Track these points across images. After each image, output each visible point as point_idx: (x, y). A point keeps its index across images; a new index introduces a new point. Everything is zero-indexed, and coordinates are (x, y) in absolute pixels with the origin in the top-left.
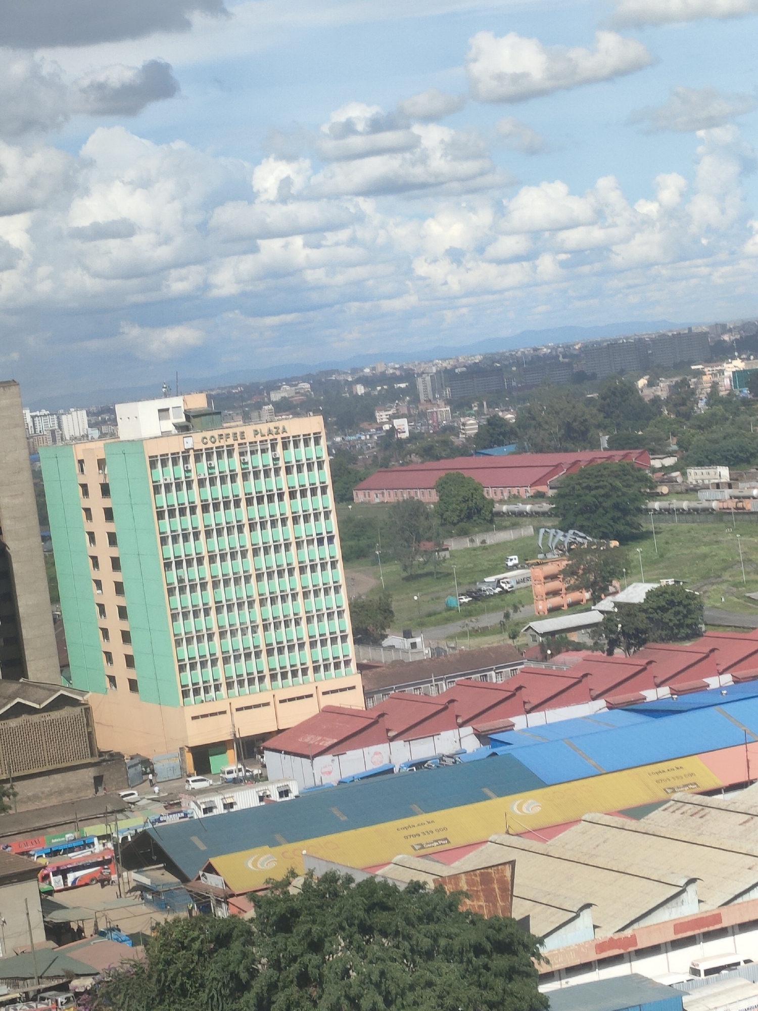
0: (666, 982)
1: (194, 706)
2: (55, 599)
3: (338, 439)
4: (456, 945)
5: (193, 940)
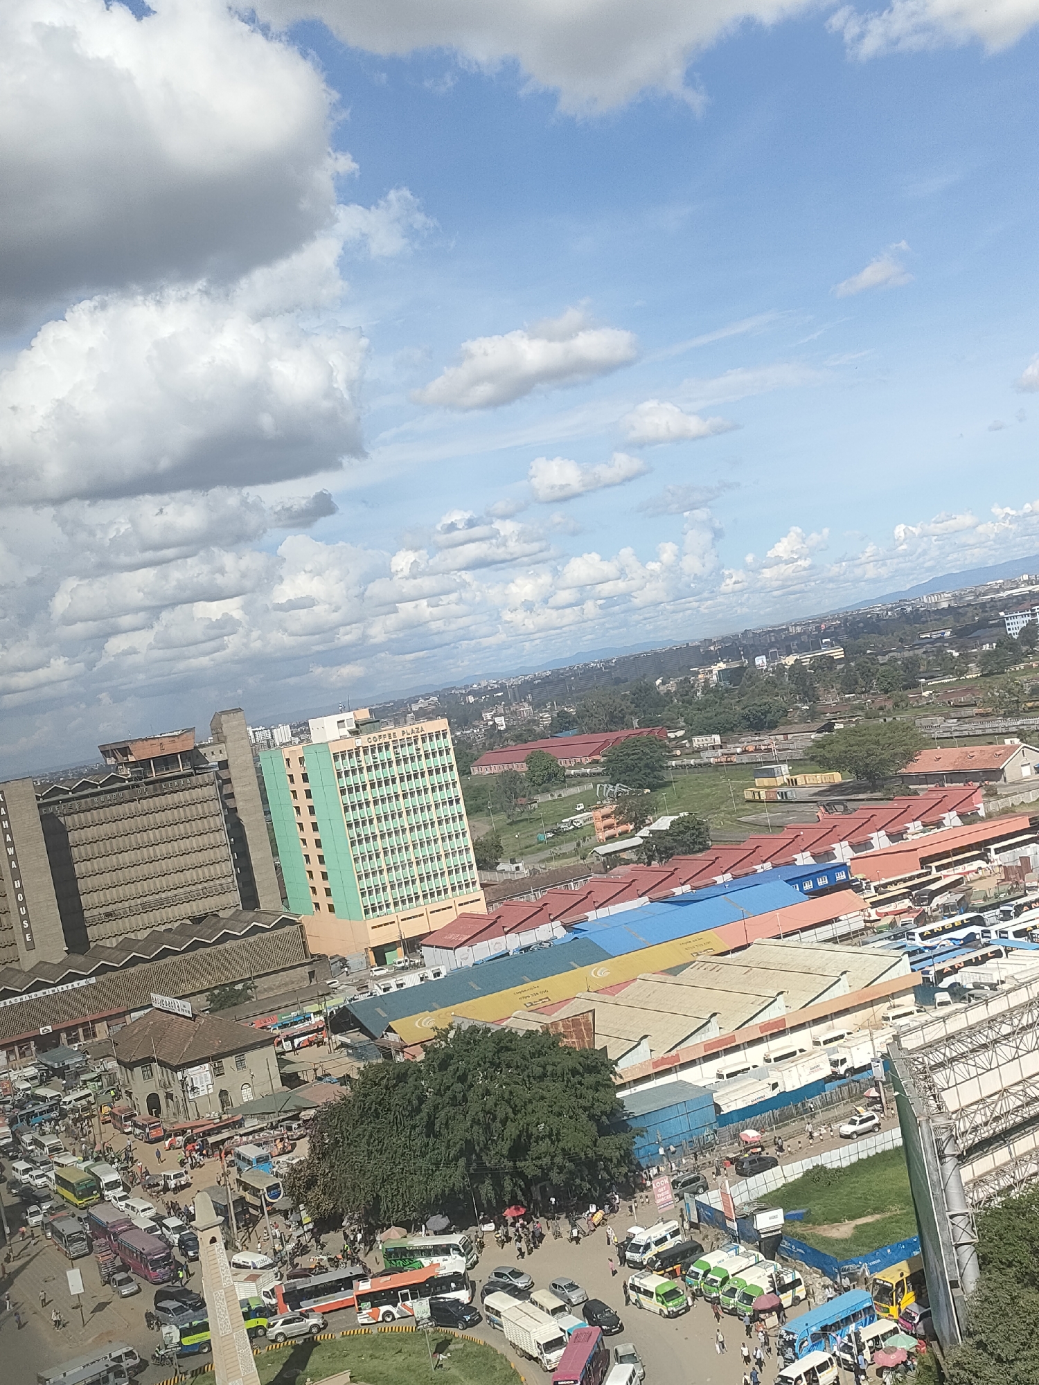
0: (701, 1085)
1: (373, 919)
2: (275, 853)
3: (458, 733)
4: (559, 1069)
5: (383, 1078)
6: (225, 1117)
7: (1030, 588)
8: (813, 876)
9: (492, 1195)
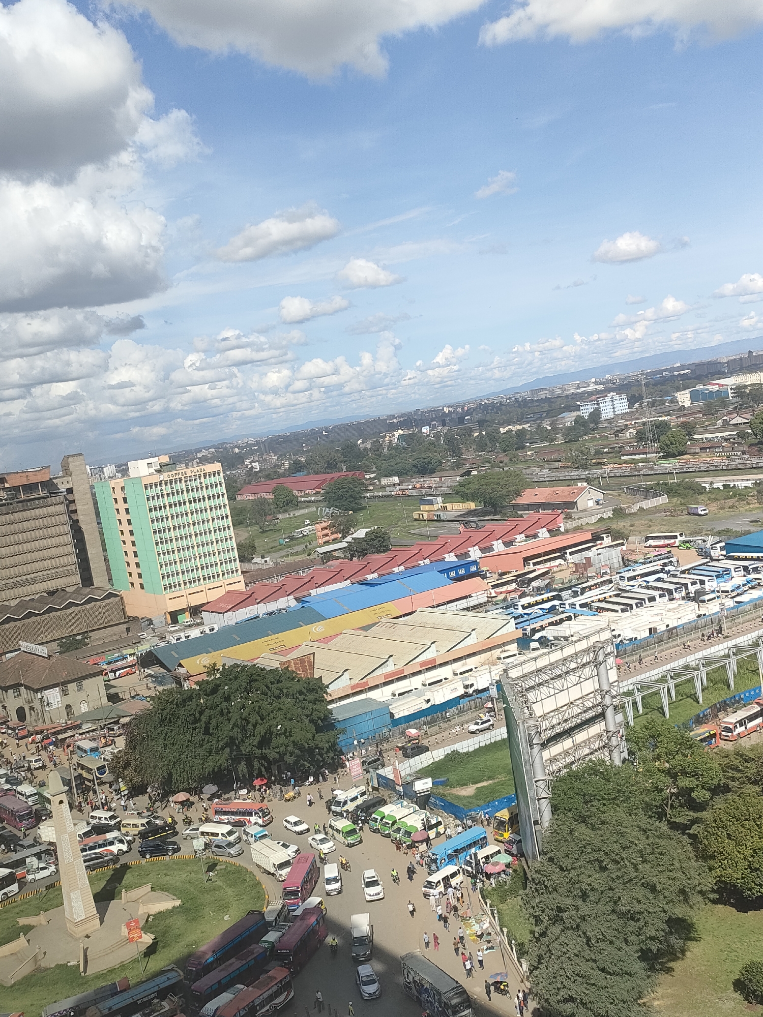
0: (382, 700)
1: (170, 594)
3: (228, 473)
4: (291, 691)
6: (69, 722)
7: (597, 387)
8: (456, 568)
9: (246, 770)
